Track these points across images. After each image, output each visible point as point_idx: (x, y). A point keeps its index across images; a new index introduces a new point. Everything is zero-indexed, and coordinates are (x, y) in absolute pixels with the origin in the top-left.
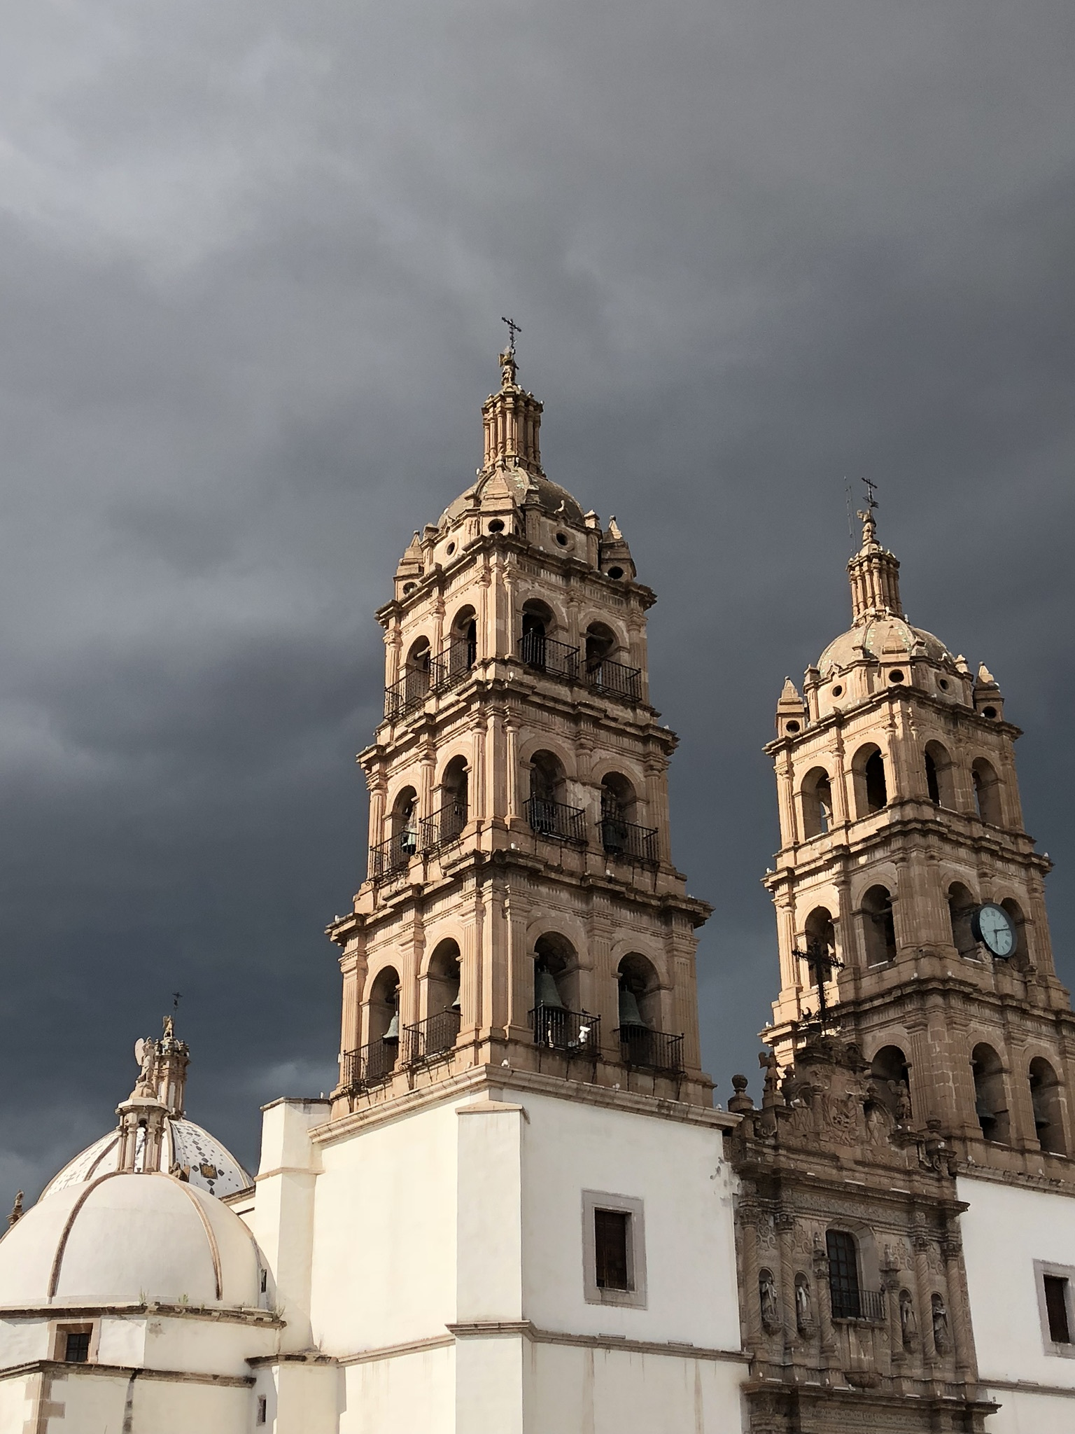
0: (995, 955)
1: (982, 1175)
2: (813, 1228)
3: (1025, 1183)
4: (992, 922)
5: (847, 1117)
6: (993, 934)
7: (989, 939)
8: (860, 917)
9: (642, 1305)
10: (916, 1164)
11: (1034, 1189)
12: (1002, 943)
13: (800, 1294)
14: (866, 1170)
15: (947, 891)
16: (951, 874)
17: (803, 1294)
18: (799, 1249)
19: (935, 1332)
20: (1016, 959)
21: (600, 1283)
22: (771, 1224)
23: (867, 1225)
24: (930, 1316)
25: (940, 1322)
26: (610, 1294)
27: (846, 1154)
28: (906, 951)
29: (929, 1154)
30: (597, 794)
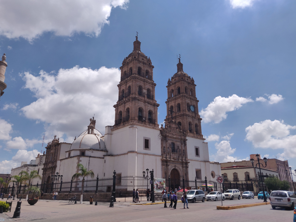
0: (192, 111)
1: (189, 136)
2: (170, 142)
4: (192, 108)
5: (174, 129)
8: (176, 107)
9: (150, 150)
10: (182, 135)
13: (168, 149)
15: (187, 104)
18: (168, 144)
21: (145, 148)
22: (165, 141)
23: (176, 142)
25: (184, 153)
26: (146, 149)
27: (174, 134)
28: (182, 111)
30: (146, 91)
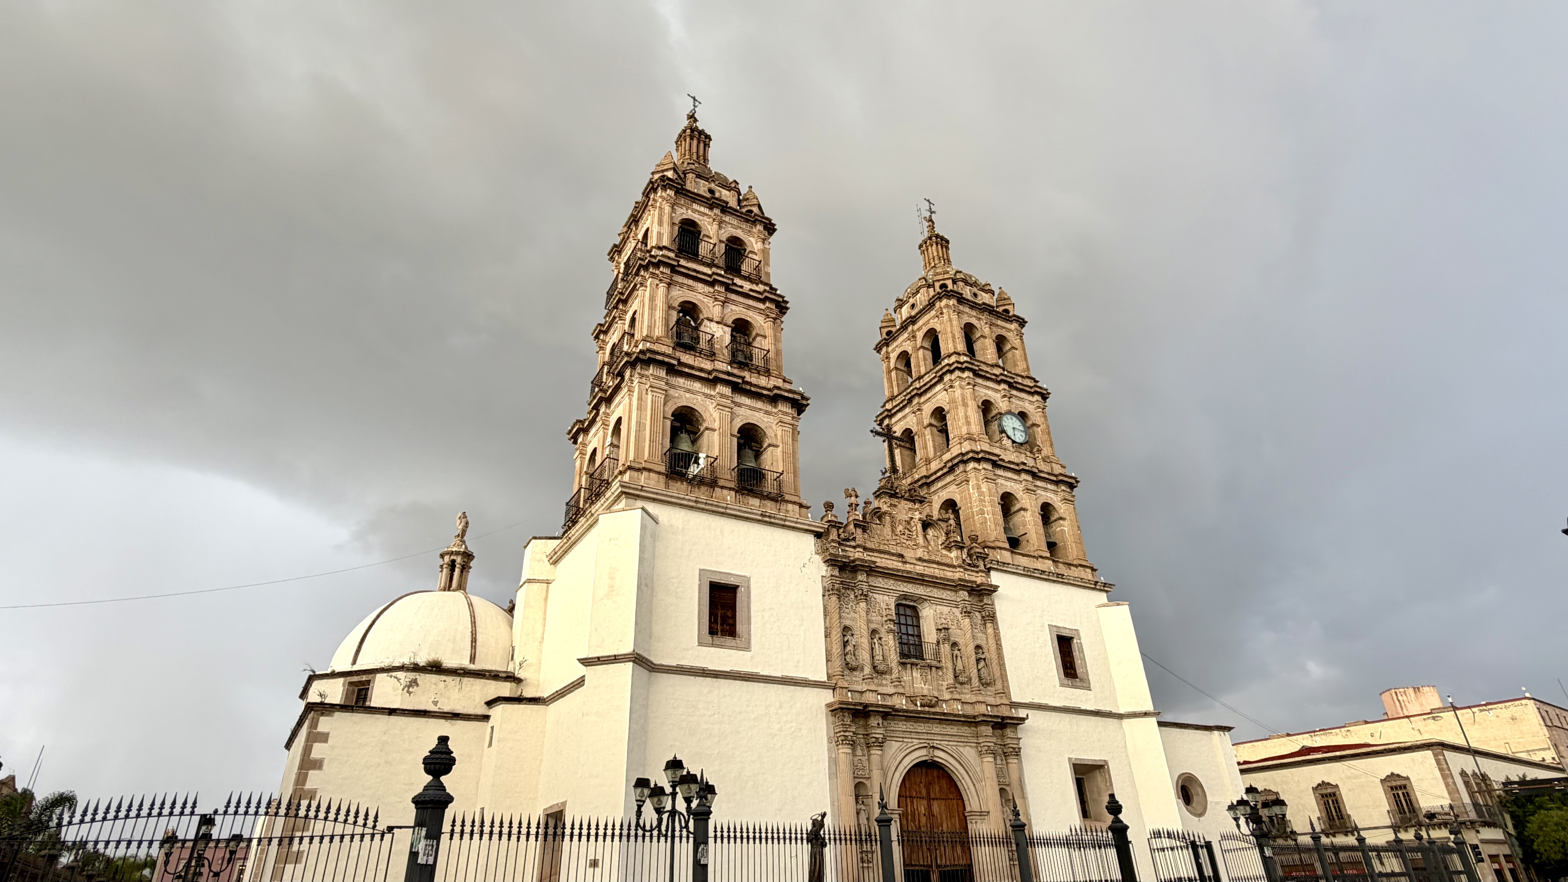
0: (1014, 442)
1: (1009, 569)
2: (885, 602)
3: (1039, 576)
4: (1011, 424)
5: (910, 531)
6: (1012, 431)
7: (1010, 432)
8: (928, 429)
9: (747, 648)
10: (960, 562)
11: (1046, 580)
12: (1020, 437)
13: (875, 643)
14: (925, 564)
15: (980, 404)
16: (982, 394)
17: (876, 644)
18: (874, 614)
19: (979, 670)
20: (1029, 445)
21: (712, 632)
22: (852, 596)
23: (926, 600)
24: (973, 659)
25: (982, 664)
26: (718, 640)
27: (909, 554)
28: (955, 440)
29: (970, 555)
30: (728, 330)
